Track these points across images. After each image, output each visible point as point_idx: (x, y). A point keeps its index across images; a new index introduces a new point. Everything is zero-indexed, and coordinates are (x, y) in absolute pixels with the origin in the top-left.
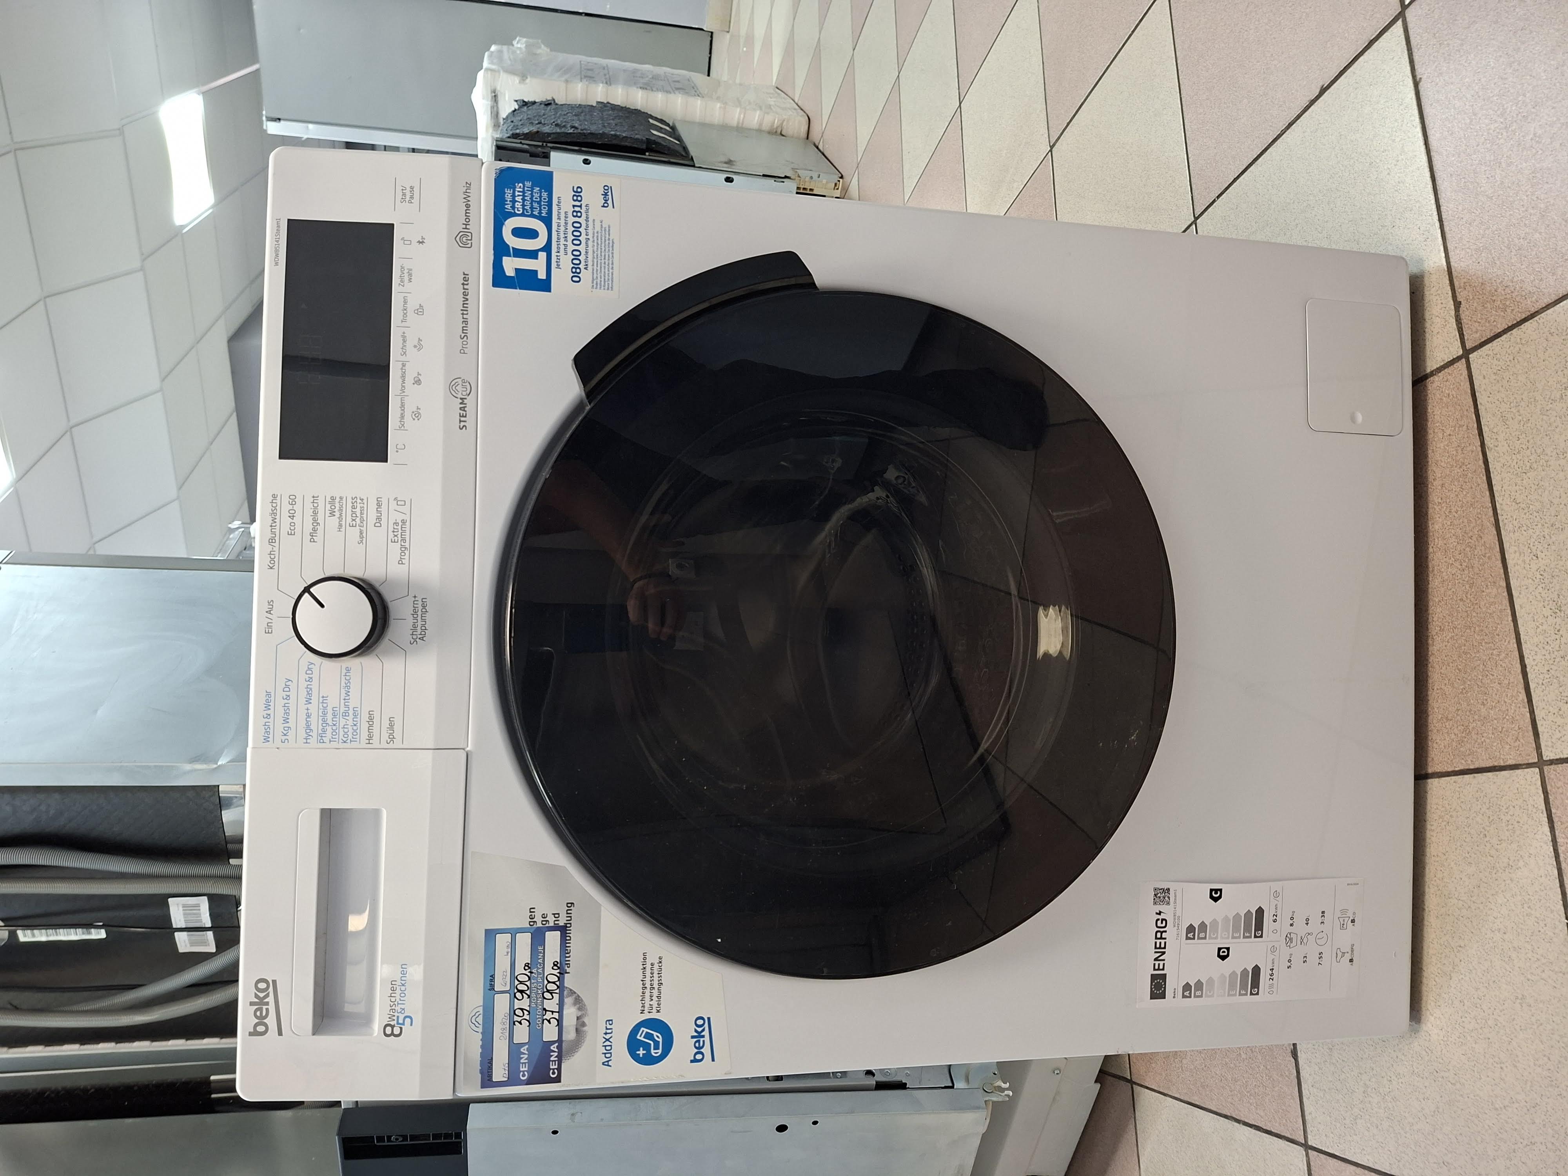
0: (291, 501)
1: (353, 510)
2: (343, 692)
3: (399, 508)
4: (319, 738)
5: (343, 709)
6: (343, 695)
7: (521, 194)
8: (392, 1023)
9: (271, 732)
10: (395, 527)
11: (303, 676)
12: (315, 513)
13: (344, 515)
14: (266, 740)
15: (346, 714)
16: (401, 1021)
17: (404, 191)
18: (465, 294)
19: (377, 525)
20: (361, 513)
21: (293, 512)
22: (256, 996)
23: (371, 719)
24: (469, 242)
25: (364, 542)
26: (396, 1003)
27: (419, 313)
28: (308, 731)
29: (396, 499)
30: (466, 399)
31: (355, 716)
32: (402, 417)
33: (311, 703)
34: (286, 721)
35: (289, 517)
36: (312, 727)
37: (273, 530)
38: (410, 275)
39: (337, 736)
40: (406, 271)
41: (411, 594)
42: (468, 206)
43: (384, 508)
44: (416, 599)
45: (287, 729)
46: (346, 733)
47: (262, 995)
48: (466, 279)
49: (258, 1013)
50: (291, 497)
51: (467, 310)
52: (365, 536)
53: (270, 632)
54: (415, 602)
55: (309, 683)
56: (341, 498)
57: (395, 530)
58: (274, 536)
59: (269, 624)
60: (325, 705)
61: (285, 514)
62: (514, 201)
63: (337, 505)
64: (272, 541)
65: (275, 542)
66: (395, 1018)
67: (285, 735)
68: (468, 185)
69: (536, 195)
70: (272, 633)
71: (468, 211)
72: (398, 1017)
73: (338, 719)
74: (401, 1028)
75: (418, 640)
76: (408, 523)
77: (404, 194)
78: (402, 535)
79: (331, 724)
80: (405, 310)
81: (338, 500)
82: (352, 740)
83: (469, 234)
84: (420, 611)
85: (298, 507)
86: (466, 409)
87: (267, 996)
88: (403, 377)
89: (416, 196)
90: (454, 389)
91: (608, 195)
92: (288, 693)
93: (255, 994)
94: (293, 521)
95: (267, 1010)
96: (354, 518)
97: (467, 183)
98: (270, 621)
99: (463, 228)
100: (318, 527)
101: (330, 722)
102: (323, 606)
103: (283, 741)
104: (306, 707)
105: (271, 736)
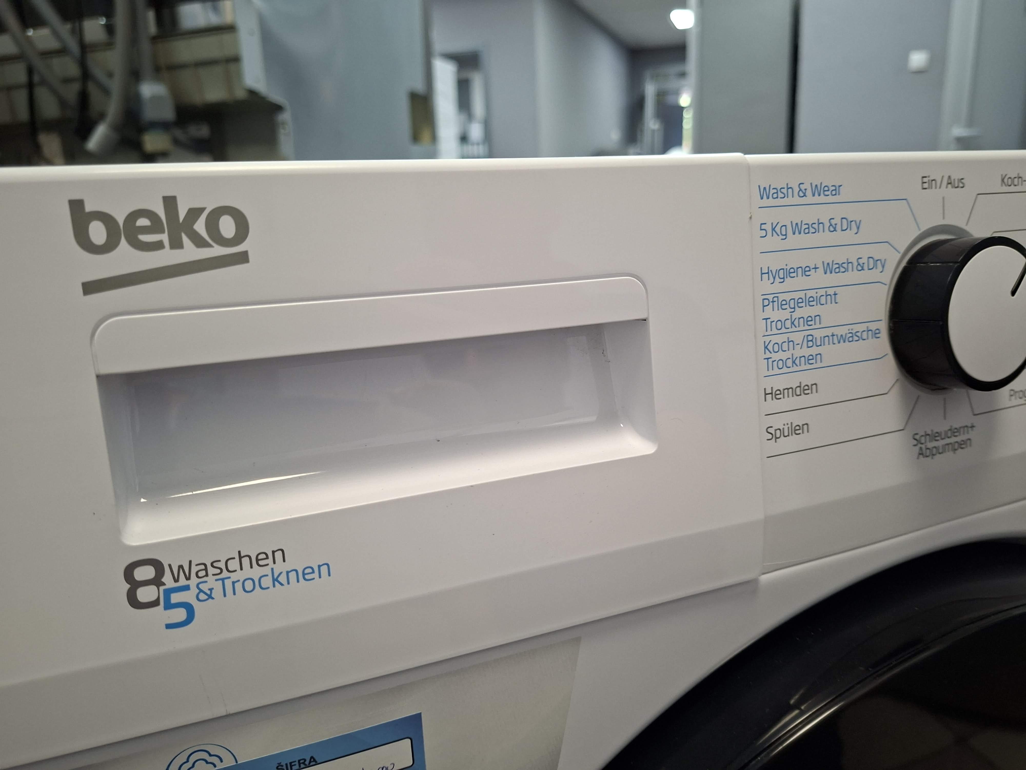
2: (843, 331)
4: (770, 297)
5: (818, 334)
6: (838, 331)
8: (168, 579)
9: (777, 201)
11: (865, 252)
14: (764, 193)
15: (810, 341)
16: (175, 598)
22: (194, 213)
23: (805, 390)
26: (225, 574)
28: (781, 274)
31: (809, 359)
33: (826, 273)
34: (797, 229)
36: (788, 280)
39: (775, 331)
41: (975, 421)
44: (970, 430)
45: (784, 233)
46: (780, 346)
47: (200, 226)
49: (143, 222)
53: (926, 185)
54: (966, 429)
55: (855, 264)
59: (934, 183)
60: (823, 300)
66: (183, 581)
67: (773, 229)
70: (923, 189)
72: (187, 588)
73: (802, 328)
74: (155, 603)
75: (919, 445)
79: (795, 315)
82: (770, 361)
84: (955, 440)
87: (199, 242)
92: (839, 228)
93: (202, 210)
95: (159, 246)
98: (938, 185)
101: (799, 313)
102: (1013, 293)
103: (763, 227)
104: (820, 265)
105: (771, 202)
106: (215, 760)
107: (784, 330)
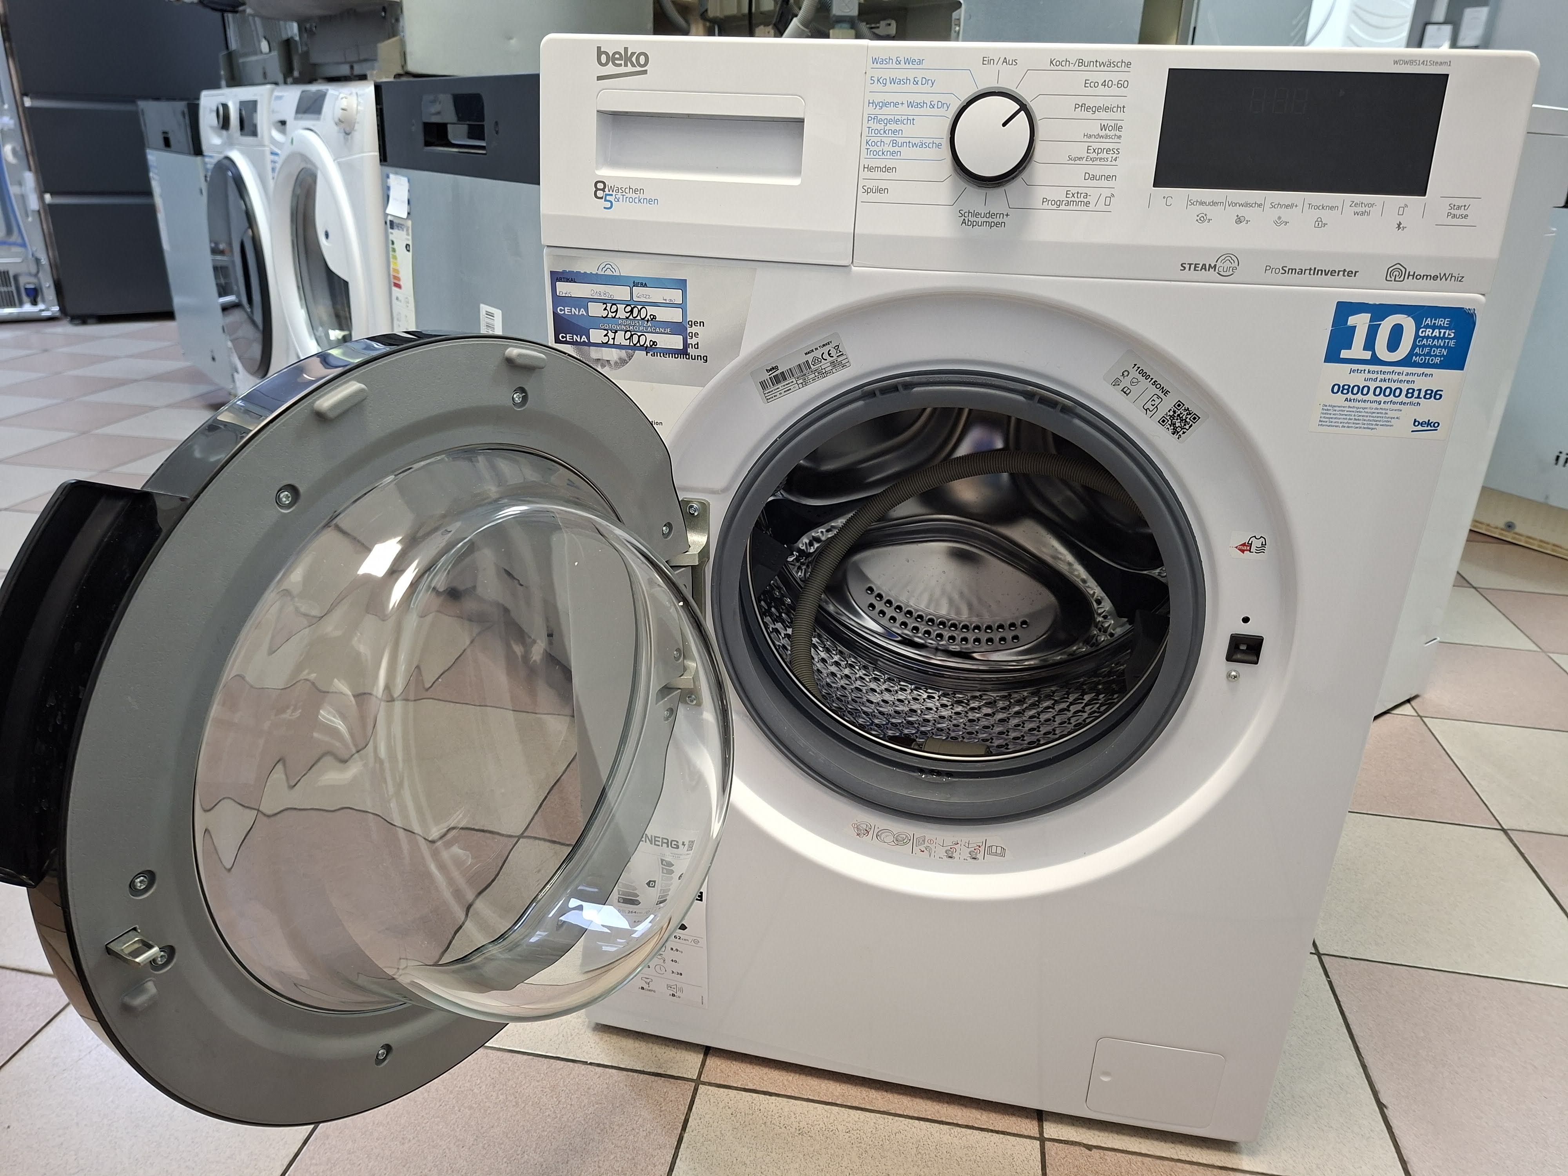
0: (1122, 83)
1: (1105, 150)
2: (917, 141)
3: (1102, 199)
4: (873, 116)
5: (900, 140)
6: (913, 141)
7: (1442, 335)
8: (606, 190)
9: (883, 66)
10: (1082, 195)
11: (935, 98)
12: (1106, 109)
13: (1101, 140)
14: (875, 61)
15: (895, 143)
16: (608, 198)
17: (1463, 208)
18: (1333, 273)
19: (1087, 175)
20: (1100, 159)
21: (1110, 86)
22: (633, 54)
23: (888, 169)
24: (1393, 278)
25: (1071, 162)
26: (624, 193)
27: (1317, 223)
28: (881, 104)
29: (1113, 195)
30: (1215, 270)
31: (892, 154)
32: (1202, 203)
33: (908, 107)
34: (892, 81)
35: (1105, 81)
36: (884, 108)
37: (1092, 63)
38: (1363, 214)
39: (873, 134)
40: (1367, 209)
41: (1010, 211)
42: (1435, 278)
43: (1104, 183)
44: (1005, 217)
45: (884, 82)
46: (876, 143)
47: (634, 59)
48: (1350, 273)
49: (617, 56)
50: (1126, 82)
51: (1314, 274)
52: (1076, 162)
53: (985, 62)
54: (1002, 215)
55: (929, 104)
56: (1119, 137)
57: (1079, 195)
58: (1086, 64)
59: (992, 61)
60: (905, 122)
61: (1107, 76)
62: (1434, 327)
63: (1112, 133)
64: (1081, 62)
65: (1079, 66)
66: (611, 193)
67: (878, 80)
68: (1460, 279)
69: (1437, 351)
70: (983, 64)
71: (1429, 277)
72: (612, 195)
73: (890, 135)
74: (601, 198)
75: (963, 217)
76: (1085, 208)
77: (1459, 208)
78: (1073, 201)
79: (886, 128)
80: (1323, 208)
81: (1118, 133)
82: (869, 150)
83: (1402, 279)
84: (993, 220)
85: (1115, 90)
86: (1203, 270)
87: (633, 65)
88: (1247, 205)
89: (1455, 221)
90: (1226, 259)
91: (1427, 426)
92: (920, 83)
93: (635, 53)
94: (1100, 84)
95: (620, 65)
96: (1096, 151)
97: (1463, 277)
98: (995, 63)
99: (1409, 272)
100: (1092, 112)
101: (889, 127)
102: (1004, 125)
103: (872, 78)
104: (905, 102)
105: (879, 66)
106: (614, 271)
107: (879, 135)
